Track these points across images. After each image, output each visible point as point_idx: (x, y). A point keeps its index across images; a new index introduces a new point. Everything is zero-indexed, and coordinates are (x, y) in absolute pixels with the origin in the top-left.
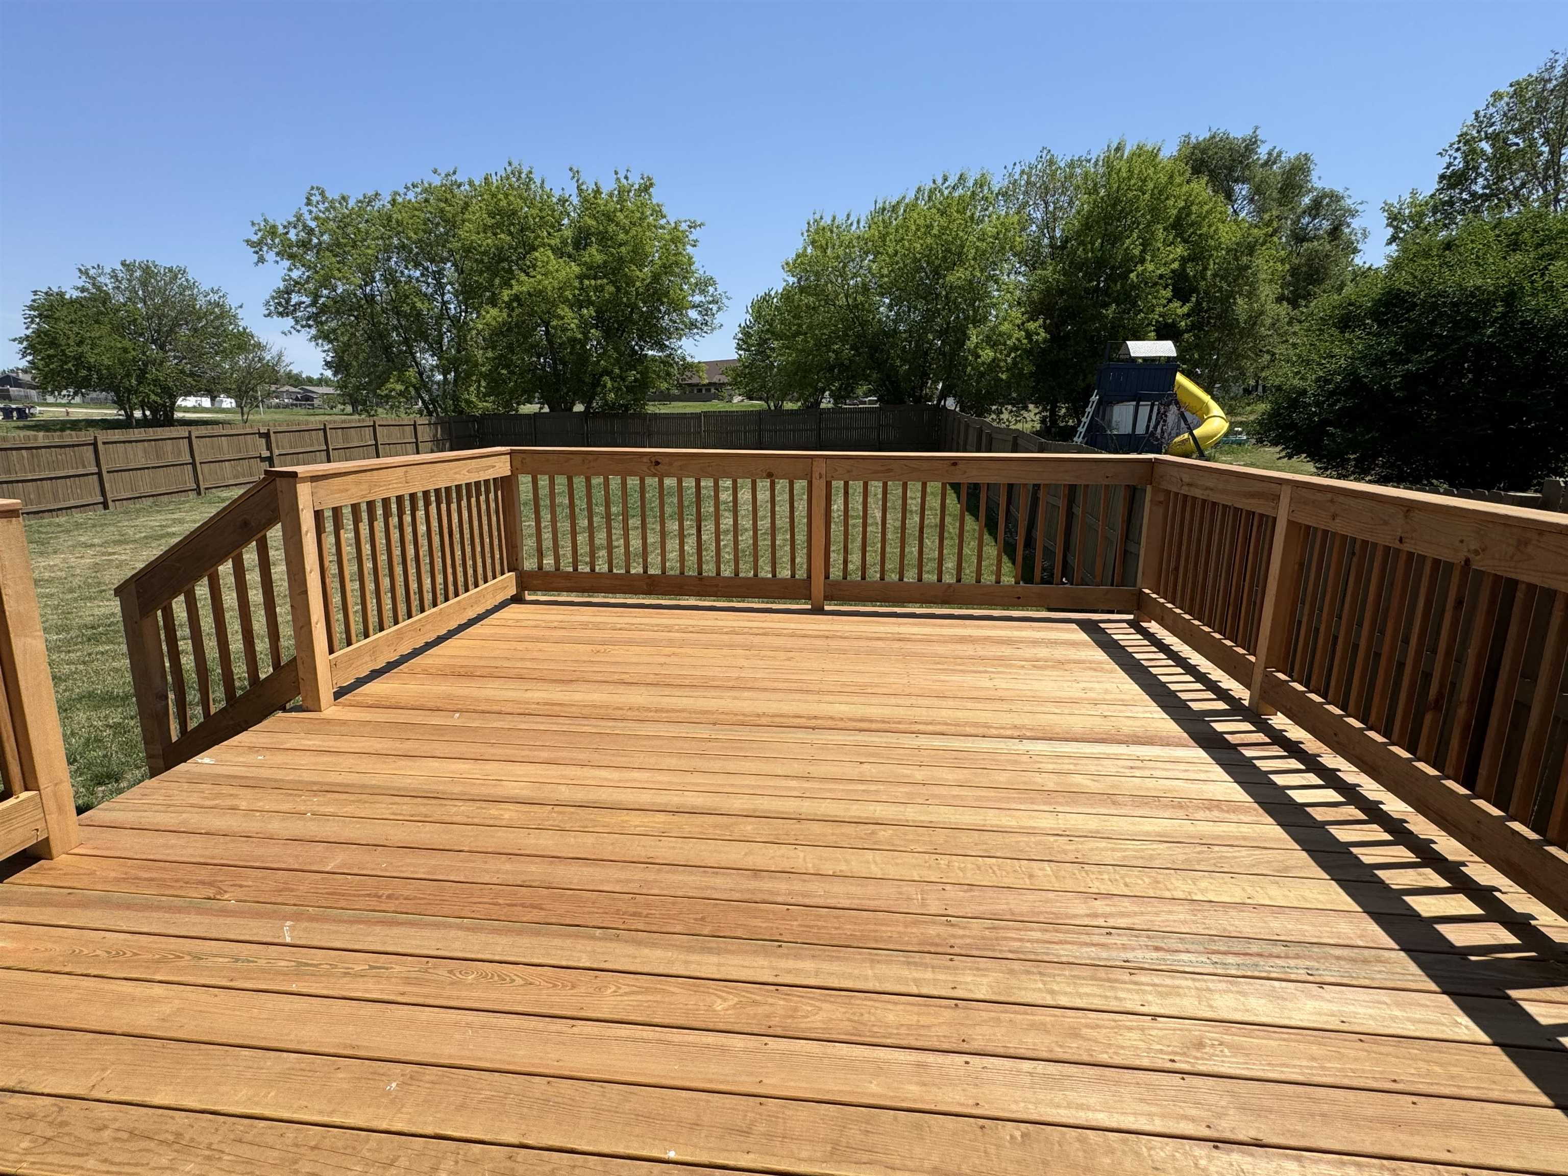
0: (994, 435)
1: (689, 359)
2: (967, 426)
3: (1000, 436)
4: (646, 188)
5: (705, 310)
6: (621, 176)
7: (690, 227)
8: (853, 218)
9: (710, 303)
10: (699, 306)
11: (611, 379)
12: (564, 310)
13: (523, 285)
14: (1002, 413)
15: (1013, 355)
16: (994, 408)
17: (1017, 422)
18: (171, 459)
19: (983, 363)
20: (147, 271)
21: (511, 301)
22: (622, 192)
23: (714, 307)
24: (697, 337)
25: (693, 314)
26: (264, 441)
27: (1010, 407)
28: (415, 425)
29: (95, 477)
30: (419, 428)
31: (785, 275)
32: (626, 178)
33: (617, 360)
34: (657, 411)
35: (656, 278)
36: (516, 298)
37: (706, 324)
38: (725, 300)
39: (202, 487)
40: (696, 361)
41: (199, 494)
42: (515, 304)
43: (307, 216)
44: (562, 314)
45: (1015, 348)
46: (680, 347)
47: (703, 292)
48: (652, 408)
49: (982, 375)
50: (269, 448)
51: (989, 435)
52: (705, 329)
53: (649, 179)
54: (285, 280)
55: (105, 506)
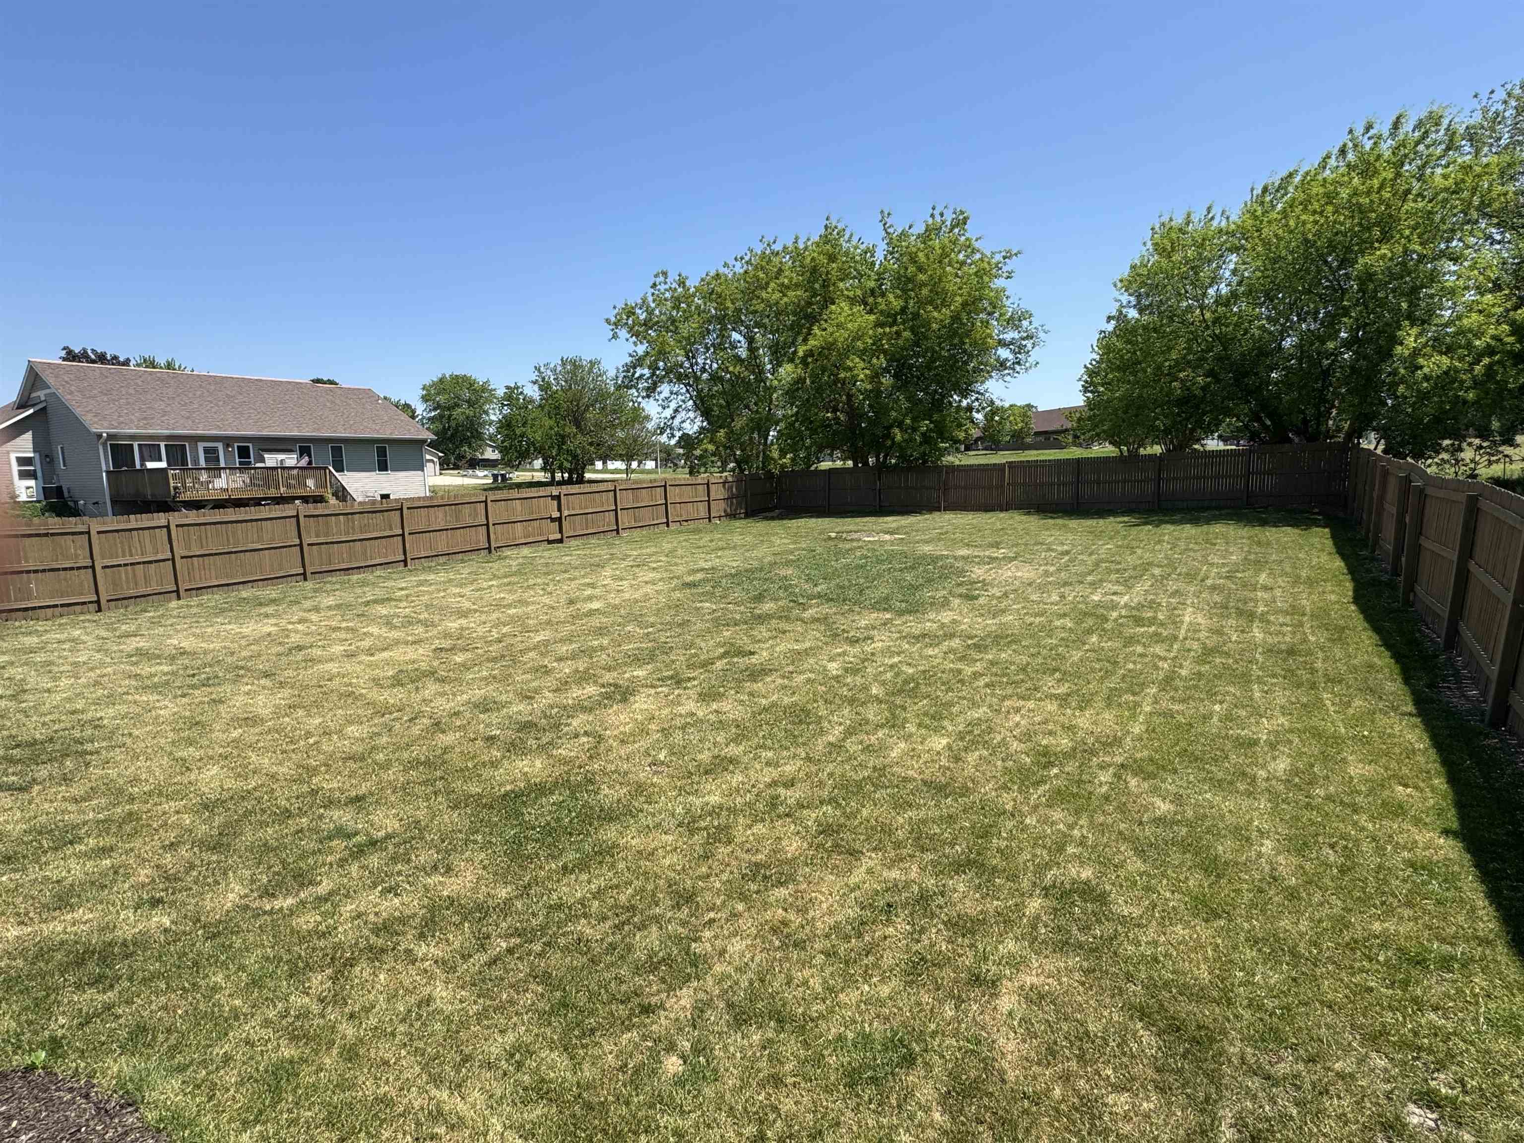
0: (1429, 491)
1: (998, 403)
2: (1386, 473)
3: (1441, 494)
4: (961, 222)
5: (1019, 348)
6: (937, 213)
7: (1004, 258)
8: (1216, 211)
9: (1023, 339)
10: (1011, 343)
11: (901, 430)
12: (854, 361)
13: (817, 338)
14: (1461, 450)
15: (1486, 361)
16: (1447, 442)
17: (1490, 463)
18: (469, 521)
19: (1426, 378)
20: (574, 363)
21: (806, 356)
22: (931, 231)
23: (1029, 344)
24: (1008, 378)
25: (1004, 353)
26: (555, 502)
27: (1477, 441)
28: (708, 484)
29: (400, 538)
30: (712, 487)
31: (1116, 294)
32: (942, 215)
33: (909, 410)
34: (957, 463)
35: (956, 318)
36: (810, 353)
37: (1019, 363)
38: (1041, 335)
39: (493, 545)
40: (1007, 405)
41: (490, 552)
42: (810, 360)
43: (650, 299)
44: (851, 364)
45: (1490, 351)
46: (986, 391)
47: (1017, 327)
48: (952, 459)
49: (1424, 396)
50: (559, 510)
51: (1421, 491)
52: (1018, 368)
53: (962, 213)
54: (630, 355)
55: (405, 562)
